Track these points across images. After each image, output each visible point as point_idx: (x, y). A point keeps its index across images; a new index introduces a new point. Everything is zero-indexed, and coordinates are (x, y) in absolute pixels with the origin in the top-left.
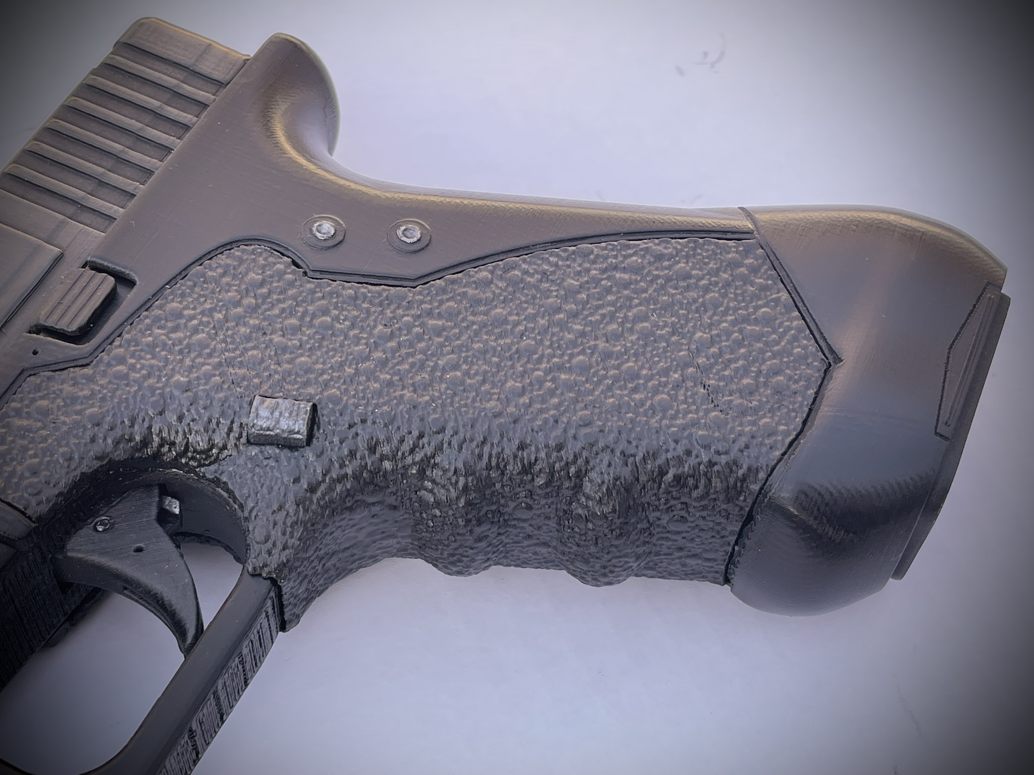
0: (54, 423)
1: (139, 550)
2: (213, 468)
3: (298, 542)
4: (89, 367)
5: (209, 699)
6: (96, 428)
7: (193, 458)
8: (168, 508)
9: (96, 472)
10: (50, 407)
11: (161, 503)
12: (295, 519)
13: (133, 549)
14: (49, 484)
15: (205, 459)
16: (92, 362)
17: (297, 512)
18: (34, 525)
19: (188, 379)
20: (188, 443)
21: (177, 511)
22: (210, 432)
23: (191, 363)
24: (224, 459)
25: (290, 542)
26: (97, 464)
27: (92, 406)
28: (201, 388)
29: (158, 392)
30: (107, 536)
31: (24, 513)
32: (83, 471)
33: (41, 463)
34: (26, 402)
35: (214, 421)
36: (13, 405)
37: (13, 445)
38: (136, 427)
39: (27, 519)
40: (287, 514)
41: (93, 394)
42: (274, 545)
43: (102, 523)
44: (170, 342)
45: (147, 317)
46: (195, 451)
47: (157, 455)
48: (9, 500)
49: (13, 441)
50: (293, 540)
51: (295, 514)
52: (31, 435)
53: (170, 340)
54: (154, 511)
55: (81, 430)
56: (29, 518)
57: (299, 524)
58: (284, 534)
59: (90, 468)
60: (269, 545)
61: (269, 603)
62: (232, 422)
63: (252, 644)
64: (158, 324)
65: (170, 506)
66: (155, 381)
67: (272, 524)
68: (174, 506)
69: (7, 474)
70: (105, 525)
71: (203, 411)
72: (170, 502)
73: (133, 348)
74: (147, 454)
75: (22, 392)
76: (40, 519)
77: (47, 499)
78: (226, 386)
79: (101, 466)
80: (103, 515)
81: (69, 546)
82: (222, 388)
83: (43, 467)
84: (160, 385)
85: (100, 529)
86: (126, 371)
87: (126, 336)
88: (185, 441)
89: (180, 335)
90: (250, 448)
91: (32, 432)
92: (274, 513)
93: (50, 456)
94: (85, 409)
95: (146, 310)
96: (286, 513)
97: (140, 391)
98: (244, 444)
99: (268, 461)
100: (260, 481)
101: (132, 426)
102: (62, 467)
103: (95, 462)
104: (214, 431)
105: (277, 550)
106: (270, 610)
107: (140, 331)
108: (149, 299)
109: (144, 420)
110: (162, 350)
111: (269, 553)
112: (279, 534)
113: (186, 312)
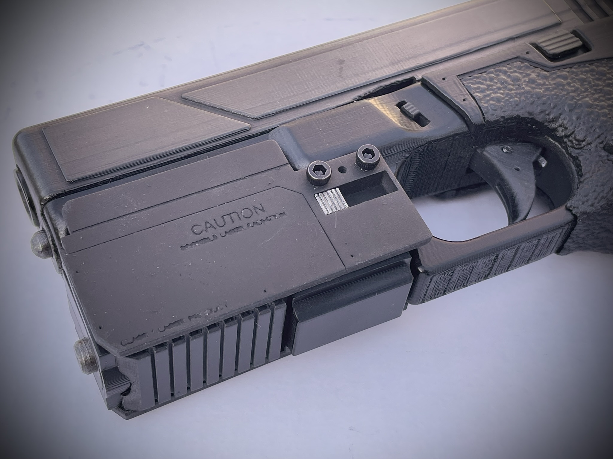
0: (519, 86)
1: (518, 170)
2: (577, 151)
3: (599, 208)
4: (549, 73)
5: (514, 248)
6: (537, 99)
7: (571, 141)
8: (540, 162)
9: (524, 119)
10: (521, 78)
11: (538, 157)
12: (605, 195)
13: (514, 167)
14: (501, 109)
15: (577, 145)
16: (551, 71)
17: (608, 193)
18: (484, 123)
19: (592, 103)
20: (574, 131)
21: (543, 165)
22: (588, 133)
23: (597, 97)
24: (586, 150)
25: (596, 205)
26: (527, 115)
27: (541, 89)
28: (597, 110)
29: (575, 100)
30: (506, 155)
31: (483, 115)
32: (519, 114)
33: (503, 98)
34: (512, 70)
35: (594, 128)
36: (505, 68)
37: (495, 84)
38: (555, 110)
39: (483, 118)
40: (603, 191)
41: (544, 84)
42: (587, 201)
43: (507, 149)
44: (593, 83)
45: (588, 67)
46: (575, 138)
47: (555, 130)
48: (480, 105)
49: (496, 83)
50: (598, 205)
51: (607, 193)
52: (506, 85)
53: (593, 82)
54: (534, 158)
55: (530, 96)
56: (484, 118)
57: (606, 199)
58: (596, 199)
59: (523, 115)
60: (585, 199)
61: (566, 228)
62: (602, 134)
63: (547, 240)
64: (592, 73)
65: (542, 162)
66: (576, 95)
67: (593, 190)
68: (543, 163)
69: (486, 94)
70: (508, 150)
71: (591, 121)
72: (542, 160)
73: (574, 76)
74: (551, 126)
75: (511, 65)
76: (488, 121)
77: (497, 115)
78: (609, 116)
79: (528, 118)
80: (509, 146)
81: (487, 149)
82: (607, 116)
83: (503, 101)
84: (577, 98)
85: (505, 150)
86: (564, 83)
87: (573, 70)
88: (573, 130)
89: (600, 83)
90: (603, 151)
91: (507, 84)
92: (597, 186)
93: (509, 98)
94: (536, 88)
95: (589, 64)
96: (603, 189)
97: (567, 95)
98: (601, 148)
99: (608, 161)
100: (599, 168)
101: (553, 108)
102: (512, 106)
103: (527, 114)
104: (590, 133)
105: (587, 204)
106: (564, 231)
107: (581, 71)
108: (594, 60)
109: (560, 109)
110: (587, 85)
111: (583, 203)
112: (593, 197)
113: (608, 75)
